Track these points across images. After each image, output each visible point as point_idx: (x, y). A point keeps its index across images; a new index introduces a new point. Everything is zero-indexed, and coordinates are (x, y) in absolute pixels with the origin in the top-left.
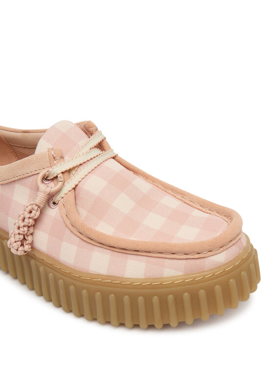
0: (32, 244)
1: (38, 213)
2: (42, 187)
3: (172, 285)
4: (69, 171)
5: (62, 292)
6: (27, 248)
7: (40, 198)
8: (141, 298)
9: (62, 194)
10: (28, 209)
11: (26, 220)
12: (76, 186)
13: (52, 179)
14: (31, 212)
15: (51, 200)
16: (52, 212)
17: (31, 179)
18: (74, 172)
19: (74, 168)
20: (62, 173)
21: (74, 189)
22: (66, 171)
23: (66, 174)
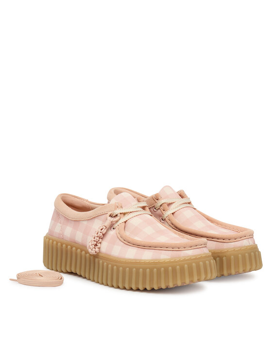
0: (99, 248)
1: (105, 231)
2: (109, 218)
3: (164, 263)
4: (124, 214)
5: (109, 272)
6: (97, 250)
7: (107, 223)
8: (148, 270)
9: (118, 223)
10: (101, 228)
11: (99, 233)
12: (127, 221)
13: (115, 216)
14: (102, 230)
15: (112, 226)
16: (112, 233)
17: (104, 216)
18: (126, 215)
19: (127, 213)
20: (120, 213)
21: (125, 222)
22: (122, 213)
23: (122, 215)
